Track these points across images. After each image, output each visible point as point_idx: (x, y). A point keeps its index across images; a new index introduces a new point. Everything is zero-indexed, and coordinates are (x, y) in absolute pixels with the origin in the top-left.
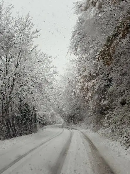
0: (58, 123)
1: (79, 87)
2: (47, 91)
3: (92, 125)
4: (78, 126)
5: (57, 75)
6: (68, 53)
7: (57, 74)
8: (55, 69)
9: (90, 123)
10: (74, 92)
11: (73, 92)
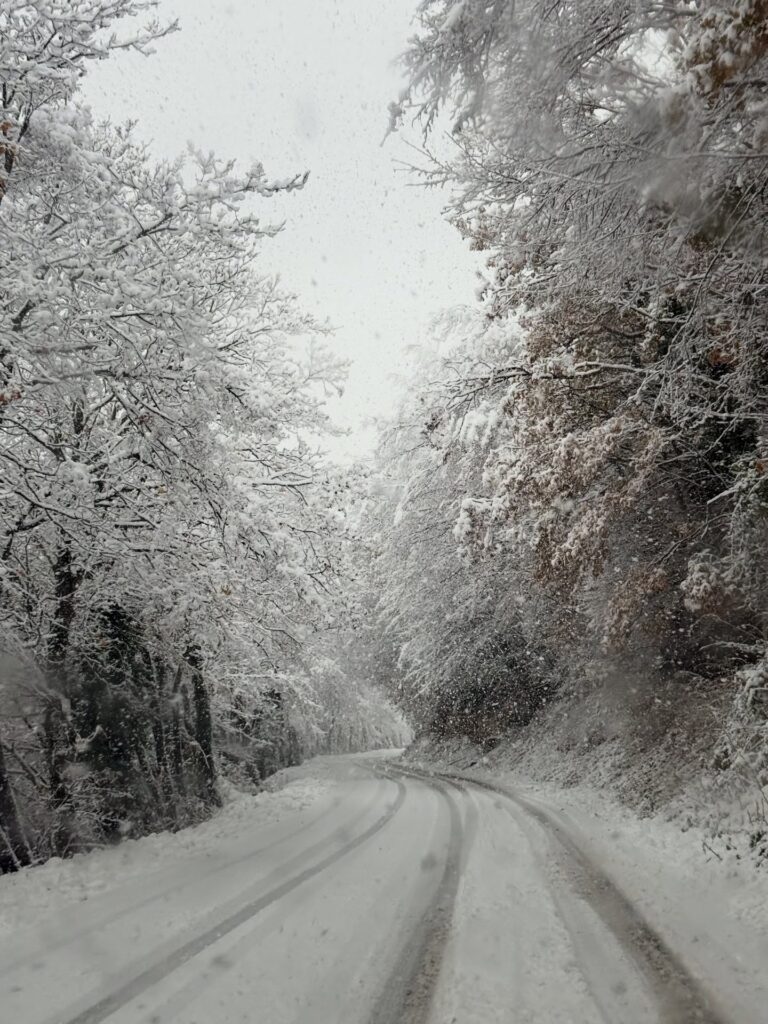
0: (377, 747)
1: (504, 474)
2: (252, 496)
3: (609, 755)
4: (505, 761)
5: (341, 392)
6: (397, 112)
7: (340, 384)
8: (320, 338)
9: (596, 740)
10: (470, 511)
11: (463, 515)
